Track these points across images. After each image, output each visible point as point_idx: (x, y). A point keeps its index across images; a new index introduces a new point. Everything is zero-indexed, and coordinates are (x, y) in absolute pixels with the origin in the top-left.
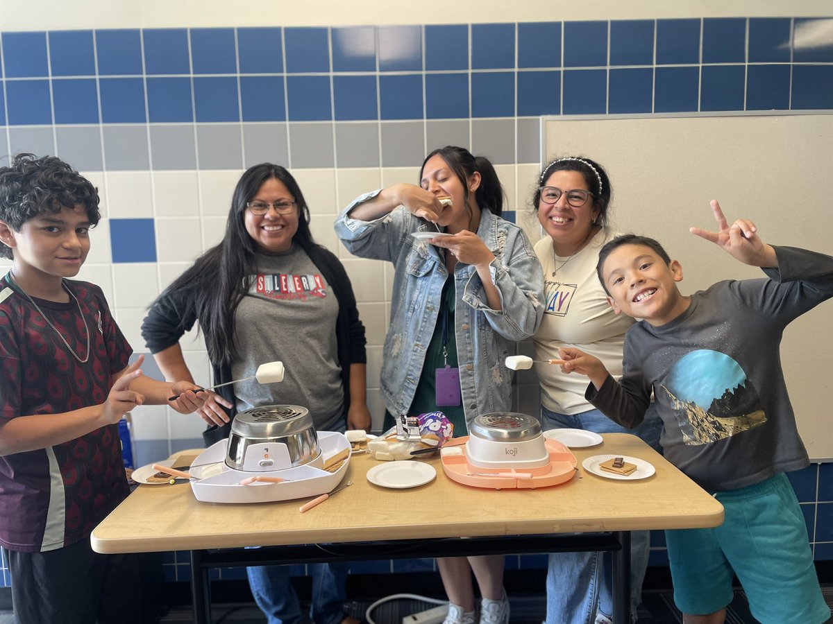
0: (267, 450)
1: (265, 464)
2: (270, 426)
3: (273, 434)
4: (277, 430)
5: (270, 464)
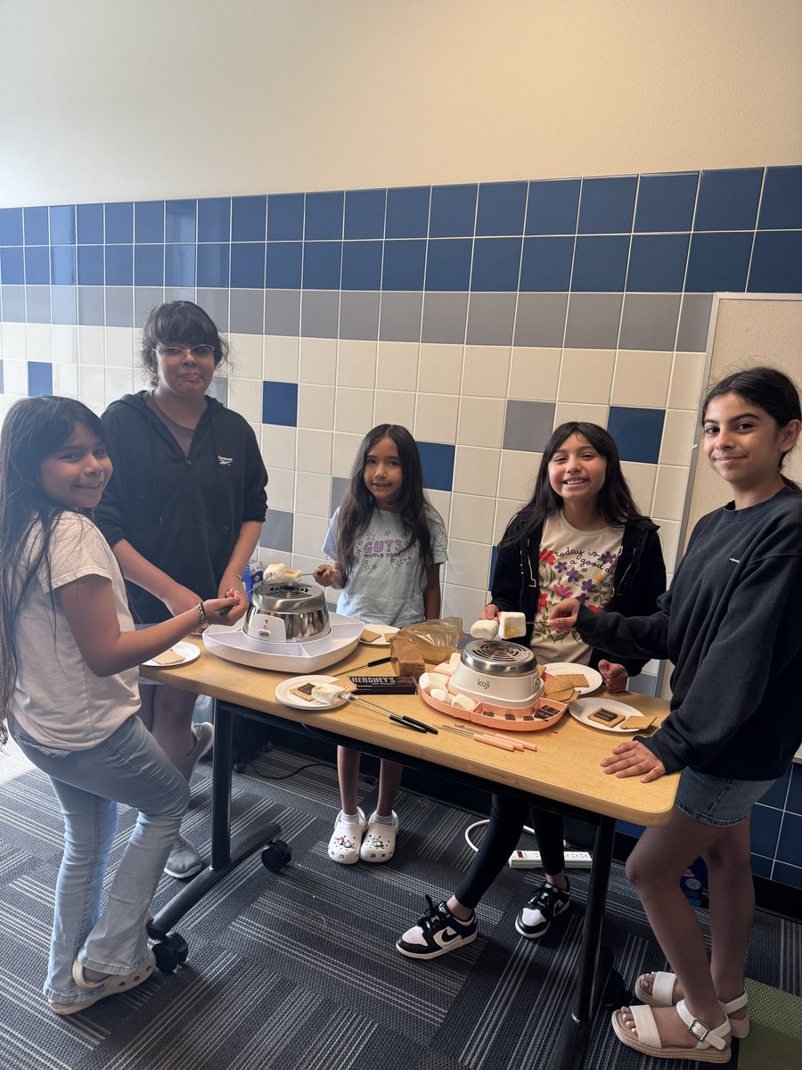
0: (268, 621)
1: (262, 634)
5: (267, 634)
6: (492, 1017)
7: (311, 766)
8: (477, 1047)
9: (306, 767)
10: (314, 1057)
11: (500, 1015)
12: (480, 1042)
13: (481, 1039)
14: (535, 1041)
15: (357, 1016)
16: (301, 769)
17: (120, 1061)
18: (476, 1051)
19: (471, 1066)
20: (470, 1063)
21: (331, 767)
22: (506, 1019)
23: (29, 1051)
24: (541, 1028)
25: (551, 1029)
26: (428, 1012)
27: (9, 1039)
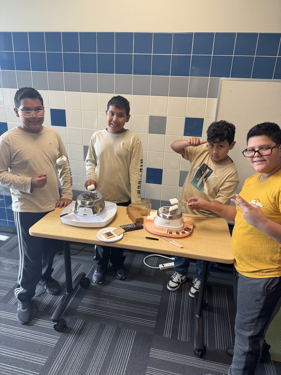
0: (85, 210)
1: (84, 215)
2: (88, 202)
3: (88, 205)
4: (90, 204)
5: (86, 215)
6: (169, 320)
7: (85, 247)
8: (168, 331)
9: (84, 248)
10: (120, 347)
11: (172, 319)
12: (168, 329)
13: (168, 328)
14: (184, 324)
15: (129, 330)
16: (82, 249)
17: (55, 366)
18: (168, 332)
19: (168, 337)
20: (167, 336)
21: (92, 247)
22: (173, 319)
23: (21, 372)
24: (184, 320)
25: (187, 319)
26: (150, 323)
27: (11, 369)
